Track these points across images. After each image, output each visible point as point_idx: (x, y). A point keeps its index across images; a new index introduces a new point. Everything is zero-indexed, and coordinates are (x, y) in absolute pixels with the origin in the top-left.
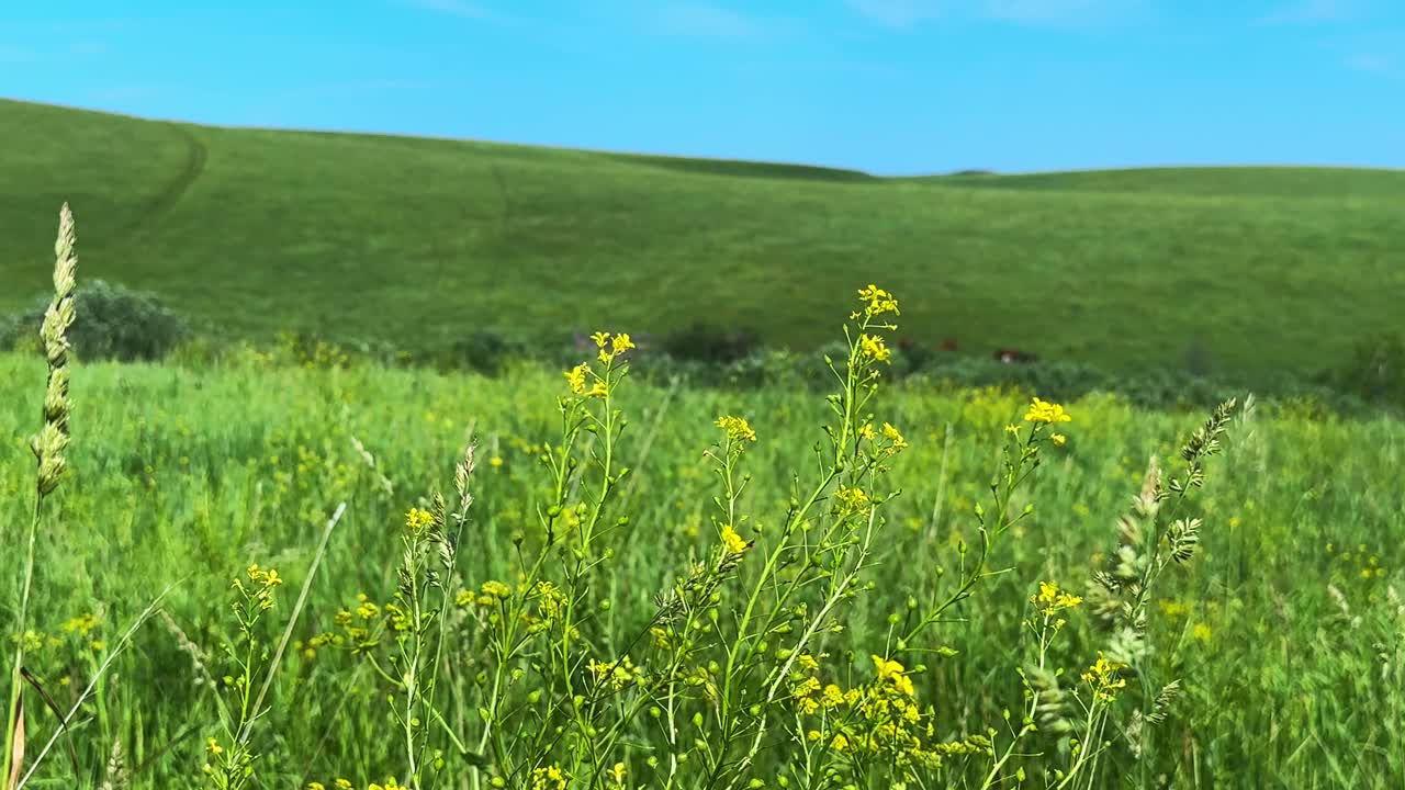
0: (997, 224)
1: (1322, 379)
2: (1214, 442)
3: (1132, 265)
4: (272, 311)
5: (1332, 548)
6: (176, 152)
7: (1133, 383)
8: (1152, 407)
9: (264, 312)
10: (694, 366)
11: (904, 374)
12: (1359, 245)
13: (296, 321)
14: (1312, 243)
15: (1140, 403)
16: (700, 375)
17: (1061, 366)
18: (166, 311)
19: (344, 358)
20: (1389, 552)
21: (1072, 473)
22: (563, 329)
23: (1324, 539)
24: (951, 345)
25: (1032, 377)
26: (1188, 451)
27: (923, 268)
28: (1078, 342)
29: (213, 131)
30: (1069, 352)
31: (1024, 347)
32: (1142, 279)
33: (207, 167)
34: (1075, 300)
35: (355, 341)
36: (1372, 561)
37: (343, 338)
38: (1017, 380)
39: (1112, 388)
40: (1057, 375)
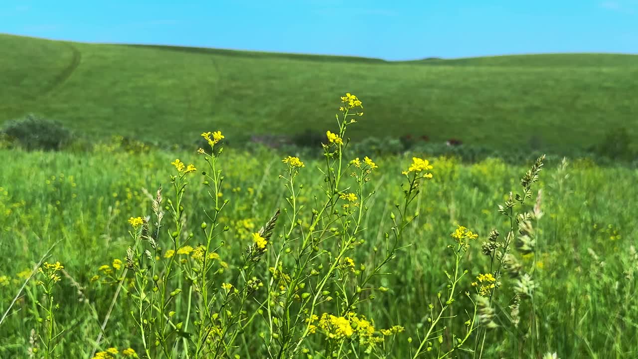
0: (444, 82)
1: (591, 150)
2: (536, 176)
3: (505, 100)
4: (113, 128)
5: (597, 227)
6: (67, 55)
7: (506, 153)
8: (514, 164)
9: (109, 128)
10: (306, 150)
11: (402, 151)
12: (607, 89)
13: (124, 132)
14: (586, 88)
15: (510, 162)
16: (309, 153)
17: (472, 146)
18: (63, 128)
19: (147, 148)
20: (623, 228)
21: (478, 195)
22: (247, 134)
23: (593, 222)
24: (425, 138)
25: (461, 152)
26: (524, 182)
27: (410, 103)
28: (481, 135)
29: (85, 45)
30: (477, 140)
31: (456, 137)
32: (509, 106)
33: (82, 61)
34: (479, 116)
35: (152, 141)
36: (615, 232)
37: (146, 139)
38: (454, 153)
39: (496, 156)
40: (471, 151)
